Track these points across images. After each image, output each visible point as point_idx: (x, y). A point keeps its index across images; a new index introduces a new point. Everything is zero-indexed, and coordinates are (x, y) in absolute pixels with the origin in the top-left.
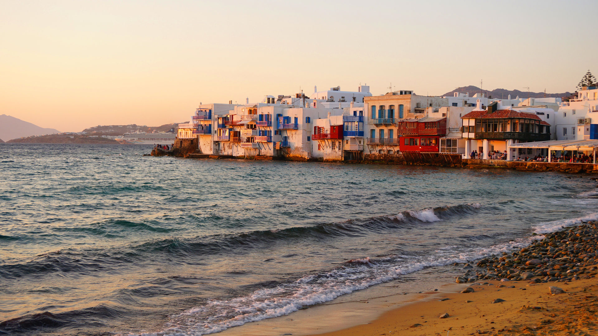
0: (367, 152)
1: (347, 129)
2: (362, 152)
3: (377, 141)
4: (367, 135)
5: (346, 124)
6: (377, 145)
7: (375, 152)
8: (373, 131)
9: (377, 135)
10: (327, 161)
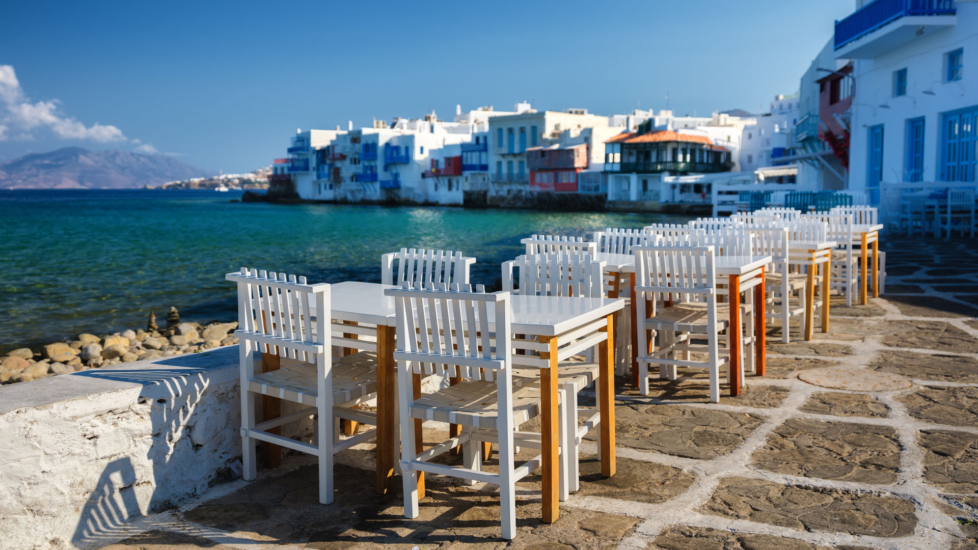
0: (492, 193)
1: (467, 161)
2: (485, 193)
3: (505, 178)
4: (493, 169)
5: (465, 154)
6: (505, 183)
7: (504, 192)
8: (499, 163)
9: (505, 170)
10: (443, 206)
